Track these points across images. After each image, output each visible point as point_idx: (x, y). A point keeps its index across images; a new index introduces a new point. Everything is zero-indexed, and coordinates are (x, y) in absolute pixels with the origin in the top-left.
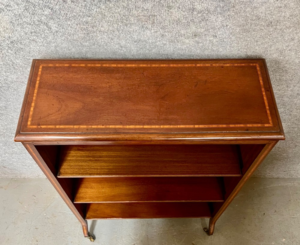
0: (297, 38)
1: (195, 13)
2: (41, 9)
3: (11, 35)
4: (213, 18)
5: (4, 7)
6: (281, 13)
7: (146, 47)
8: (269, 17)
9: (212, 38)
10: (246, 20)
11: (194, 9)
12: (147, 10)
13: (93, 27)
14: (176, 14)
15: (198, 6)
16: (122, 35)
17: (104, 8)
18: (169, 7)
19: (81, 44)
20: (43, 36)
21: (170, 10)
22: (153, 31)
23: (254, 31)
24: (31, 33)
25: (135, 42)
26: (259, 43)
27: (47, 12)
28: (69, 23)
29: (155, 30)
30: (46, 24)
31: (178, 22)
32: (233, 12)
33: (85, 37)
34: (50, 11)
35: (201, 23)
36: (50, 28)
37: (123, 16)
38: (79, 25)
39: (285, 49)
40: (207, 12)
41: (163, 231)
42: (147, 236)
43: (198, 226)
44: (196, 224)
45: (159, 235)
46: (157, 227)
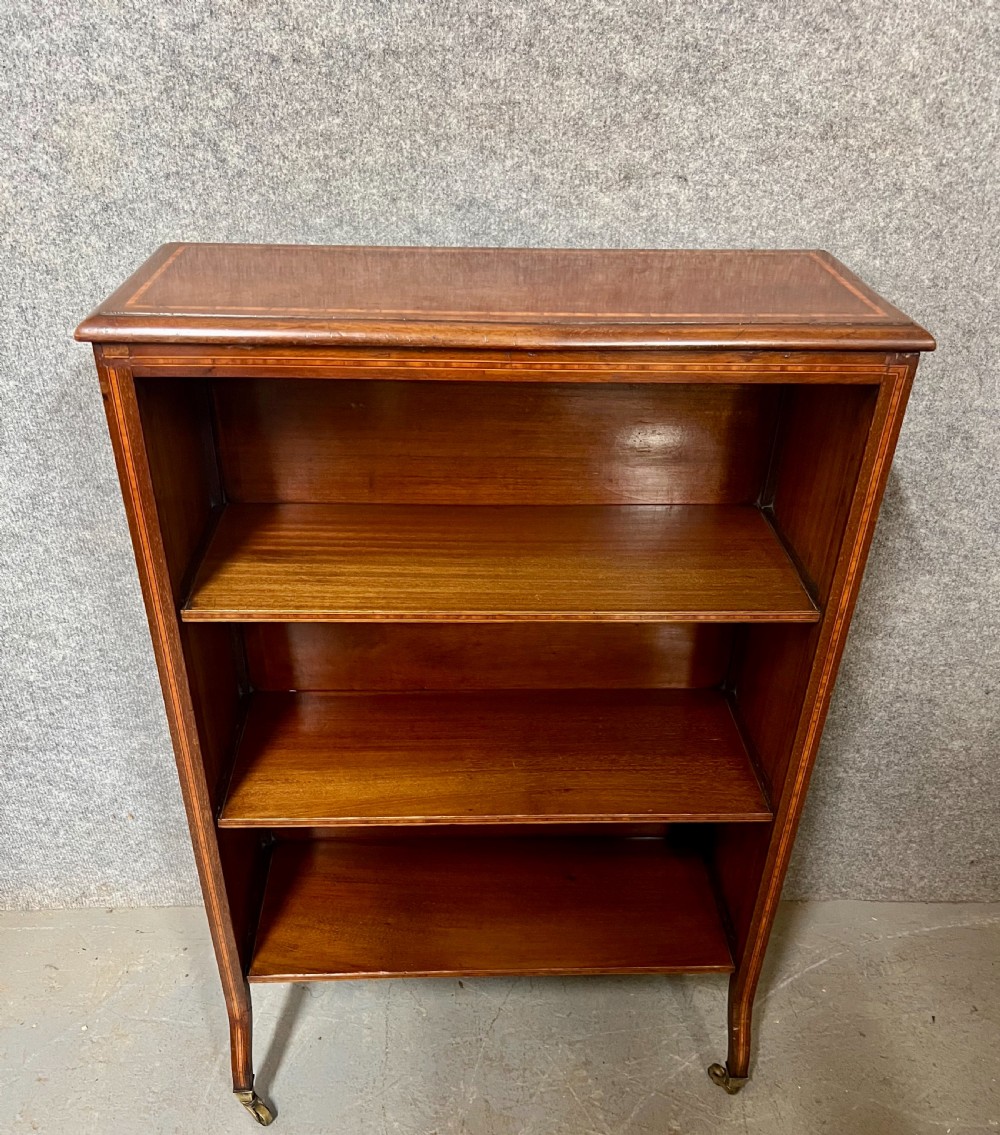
0: (909, 182)
1: (624, 91)
2: (208, 89)
3: (108, 182)
4: (671, 108)
5: (105, 79)
6: (852, 93)
7: (489, 228)
8: (823, 104)
9: (675, 188)
10: (763, 117)
11: (619, 78)
12: (495, 85)
13: (342, 155)
14: (576, 97)
15: (631, 64)
16: (424, 181)
17: (379, 80)
18: (555, 72)
19: (304, 221)
20: (199, 188)
21: (557, 83)
22: (509, 163)
23: (787, 157)
24: (167, 177)
25: (459, 208)
26: (808, 202)
27: (223, 99)
28: (278, 139)
29: (516, 159)
30: (214, 147)
31: (578, 126)
32: (725, 87)
33: (316, 196)
34: (231, 94)
35: (642, 130)
36: (224, 161)
37: (431, 107)
38: (304, 147)
39: (882, 224)
40: (654, 88)
41: (551, 1085)
42: (487, 1101)
43: (687, 1063)
44: (677, 1057)
45: (534, 1099)
46: (525, 1069)
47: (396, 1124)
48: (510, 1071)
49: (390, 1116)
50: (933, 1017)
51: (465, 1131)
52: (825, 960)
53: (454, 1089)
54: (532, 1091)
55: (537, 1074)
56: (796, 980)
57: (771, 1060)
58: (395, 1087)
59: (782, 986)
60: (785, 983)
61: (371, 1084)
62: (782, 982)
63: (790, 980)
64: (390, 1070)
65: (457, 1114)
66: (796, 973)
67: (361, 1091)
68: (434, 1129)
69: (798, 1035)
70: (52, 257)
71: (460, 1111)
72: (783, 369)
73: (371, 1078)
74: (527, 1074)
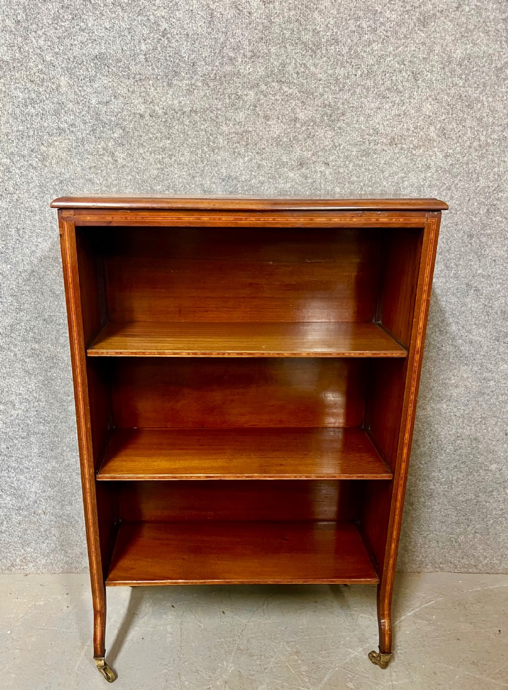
0: (432, 164)
1: (298, 125)
2: (111, 129)
3: (63, 171)
4: (320, 132)
5: (66, 126)
6: (402, 124)
7: (238, 189)
8: (389, 130)
9: (324, 169)
10: (362, 136)
11: (296, 120)
12: (240, 124)
13: (170, 157)
14: (276, 129)
15: (301, 114)
16: (207, 168)
17: (188, 123)
18: (267, 118)
19: (151, 188)
20: (104, 173)
21: (268, 123)
22: (246, 159)
23: (375, 153)
24: (90, 168)
25: (223, 180)
26: (386, 174)
27: (118, 133)
28: (141, 151)
29: (250, 157)
30: (112, 155)
31: (278, 141)
32: (344, 123)
33: (158, 176)
34: (121, 131)
35: (307, 142)
36: (116, 161)
37: (211, 135)
38: (153, 154)
39: (422, 184)
40: (312, 124)
41: (277, 663)
42: (239, 671)
43: (356, 653)
44: (350, 650)
45: (267, 671)
46: (261, 655)
47: (187, 683)
48: (253, 656)
49: (183, 678)
50: (500, 631)
51: (227, 687)
52: (433, 602)
53: (220, 665)
54: (266, 666)
55: (269, 658)
56: (417, 611)
57: (405, 652)
58: (186, 664)
59: (409, 614)
60: (411, 613)
61: (172, 662)
62: (409, 612)
63: (413, 612)
64: (183, 655)
65: (222, 678)
66: (417, 608)
67: (166, 665)
68: (209, 685)
69: (421, 639)
70: (34, 204)
71: (224, 676)
72: (377, 220)
73: (172, 659)
74: (263, 657)
